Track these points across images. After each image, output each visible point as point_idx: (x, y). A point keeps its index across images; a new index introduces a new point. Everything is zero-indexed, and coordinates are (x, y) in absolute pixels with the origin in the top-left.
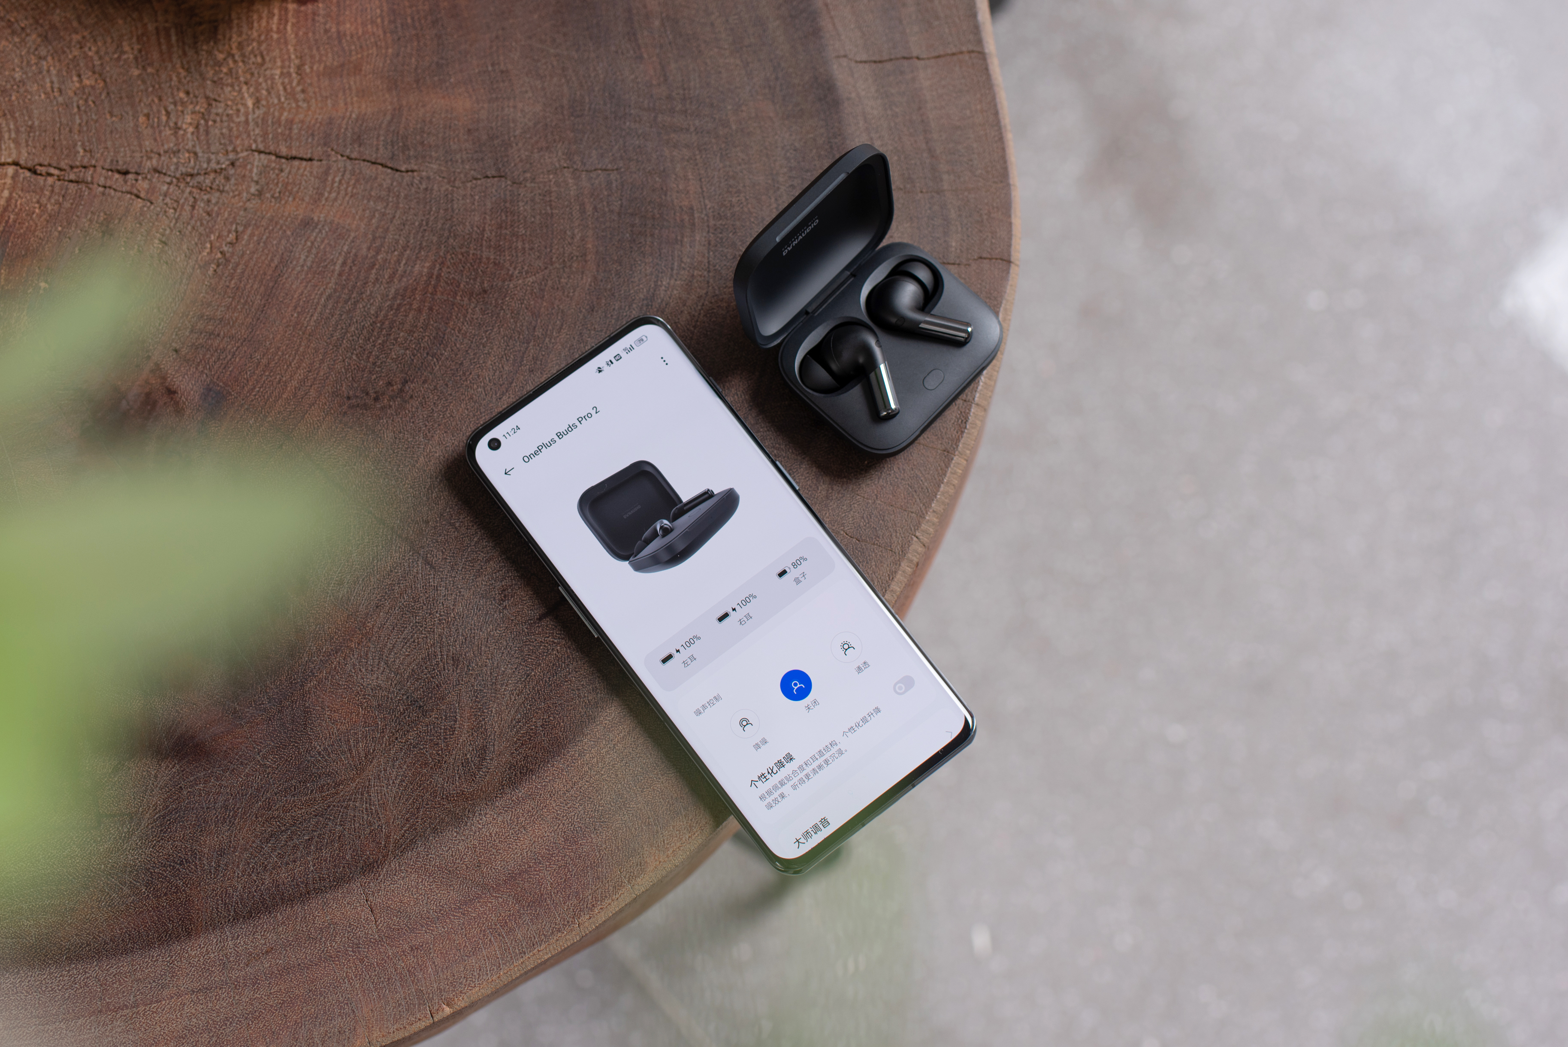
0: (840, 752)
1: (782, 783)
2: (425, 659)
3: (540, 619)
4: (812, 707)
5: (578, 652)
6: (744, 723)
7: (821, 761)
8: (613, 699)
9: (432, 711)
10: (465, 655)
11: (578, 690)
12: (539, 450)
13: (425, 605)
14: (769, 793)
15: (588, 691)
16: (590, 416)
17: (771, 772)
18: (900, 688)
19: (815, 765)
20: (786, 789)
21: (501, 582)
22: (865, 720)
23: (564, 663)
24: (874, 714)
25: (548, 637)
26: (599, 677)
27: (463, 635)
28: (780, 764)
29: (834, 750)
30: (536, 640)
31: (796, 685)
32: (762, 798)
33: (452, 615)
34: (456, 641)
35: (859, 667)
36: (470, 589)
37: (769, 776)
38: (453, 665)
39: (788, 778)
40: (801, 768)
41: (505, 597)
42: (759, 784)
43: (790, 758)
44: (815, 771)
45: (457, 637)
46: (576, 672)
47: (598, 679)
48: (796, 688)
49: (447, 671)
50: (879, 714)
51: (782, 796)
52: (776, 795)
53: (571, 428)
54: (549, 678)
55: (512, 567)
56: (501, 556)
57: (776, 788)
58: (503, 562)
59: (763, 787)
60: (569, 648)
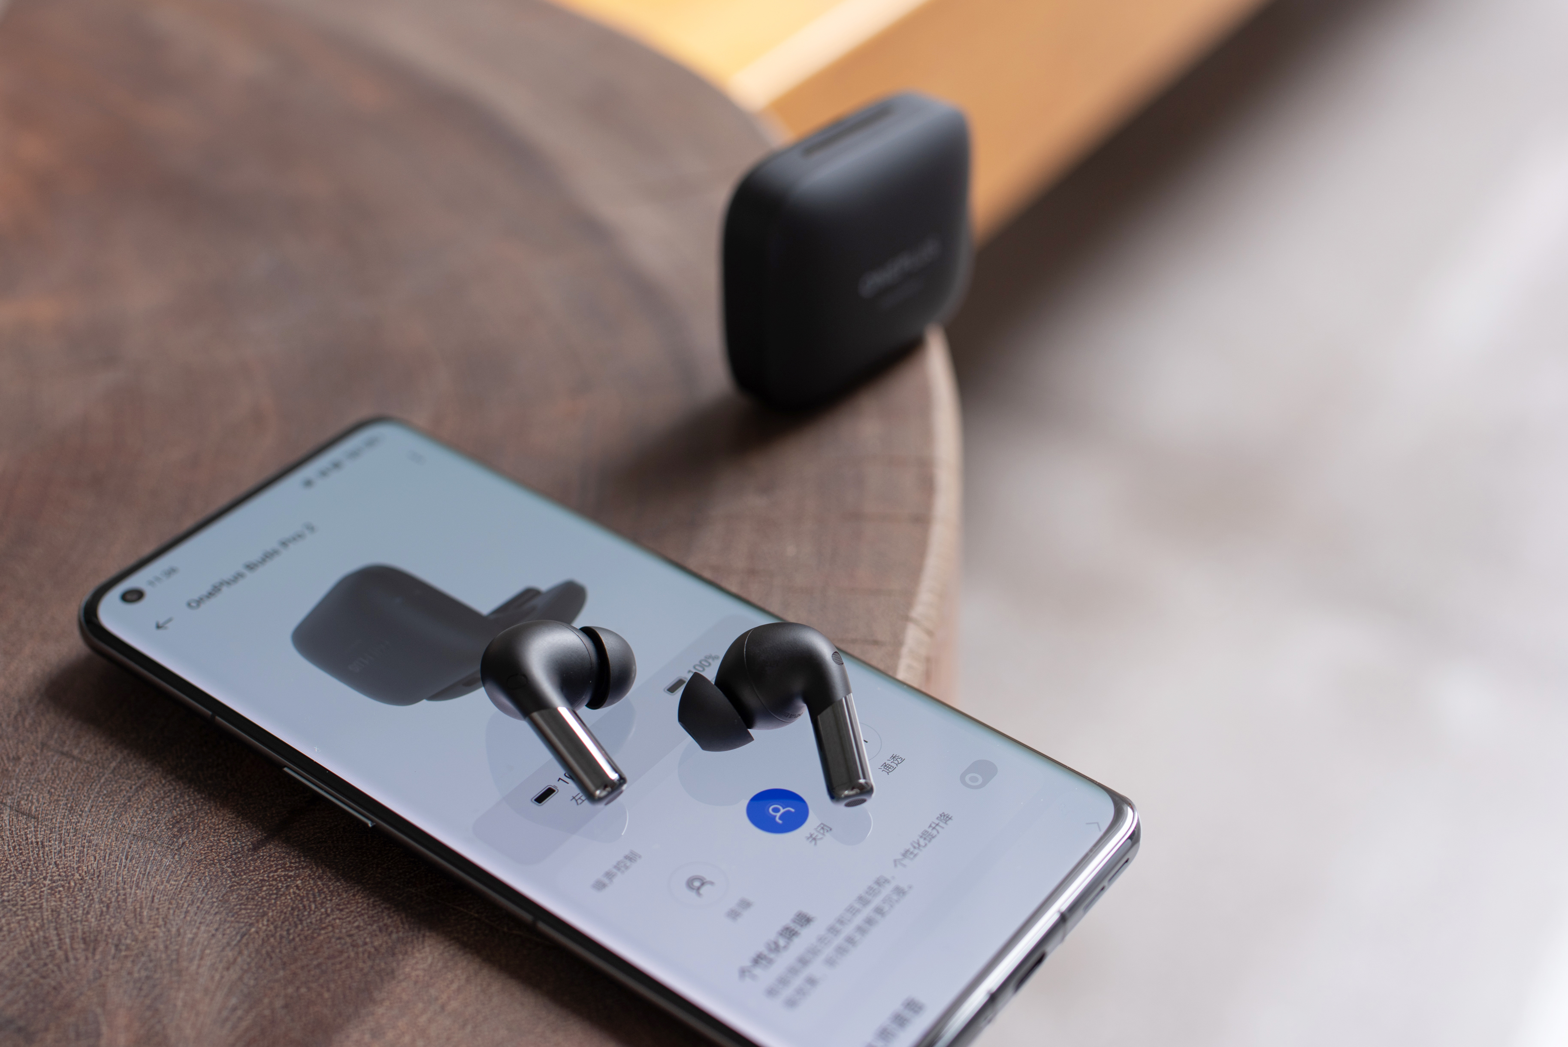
0: (900, 892)
1: (803, 961)
2: (26, 951)
3: (255, 848)
4: (820, 836)
5: (338, 880)
6: (697, 884)
7: (867, 911)
8: (424, 936)
9: (46, 1029)
10: (110, 929)
11: (351, 936)
12: (215, 590)
13: (20, 872)
14: (783, 981)
15: (370, 933)
16: (298, 537)
17: (775, 948)
18: (974, 779)
19: (859, 920)
20: (816, 968)
21: (171, 811)
22: (927, 836)
23: (315, 901)
24: (941, 824)
25: (276, 871)
26: (389, 909)
27: (101, 901)
28: (789, 933)
29: (887, 890)
30: (251, 880)
31: (776, 810)
32: (771, 992)
33: (77, 876)
34: (88, 913)
35: (885, 765)
36: (108, 834)
37: (772, 956)
38: (86, 950)
39: (814, 952)
40: (833, 930)
41: (180, 830)
42: (758, 971)
43: (804, 920)
44: (861, 930)
45: (90, 906)
46: (341, 910)
47: (386, 912)
48: (778, 815)
49: (72, 962)
50: (949, 822)
51: (812, 981)
52: (798, 982)
53: (268, 556)
54: (288, 930)
55: (189, 787)
56: (165, 778)
57: (793, 971)
58: (171, 784)
59: (767, 976)
60: (320, 878)
